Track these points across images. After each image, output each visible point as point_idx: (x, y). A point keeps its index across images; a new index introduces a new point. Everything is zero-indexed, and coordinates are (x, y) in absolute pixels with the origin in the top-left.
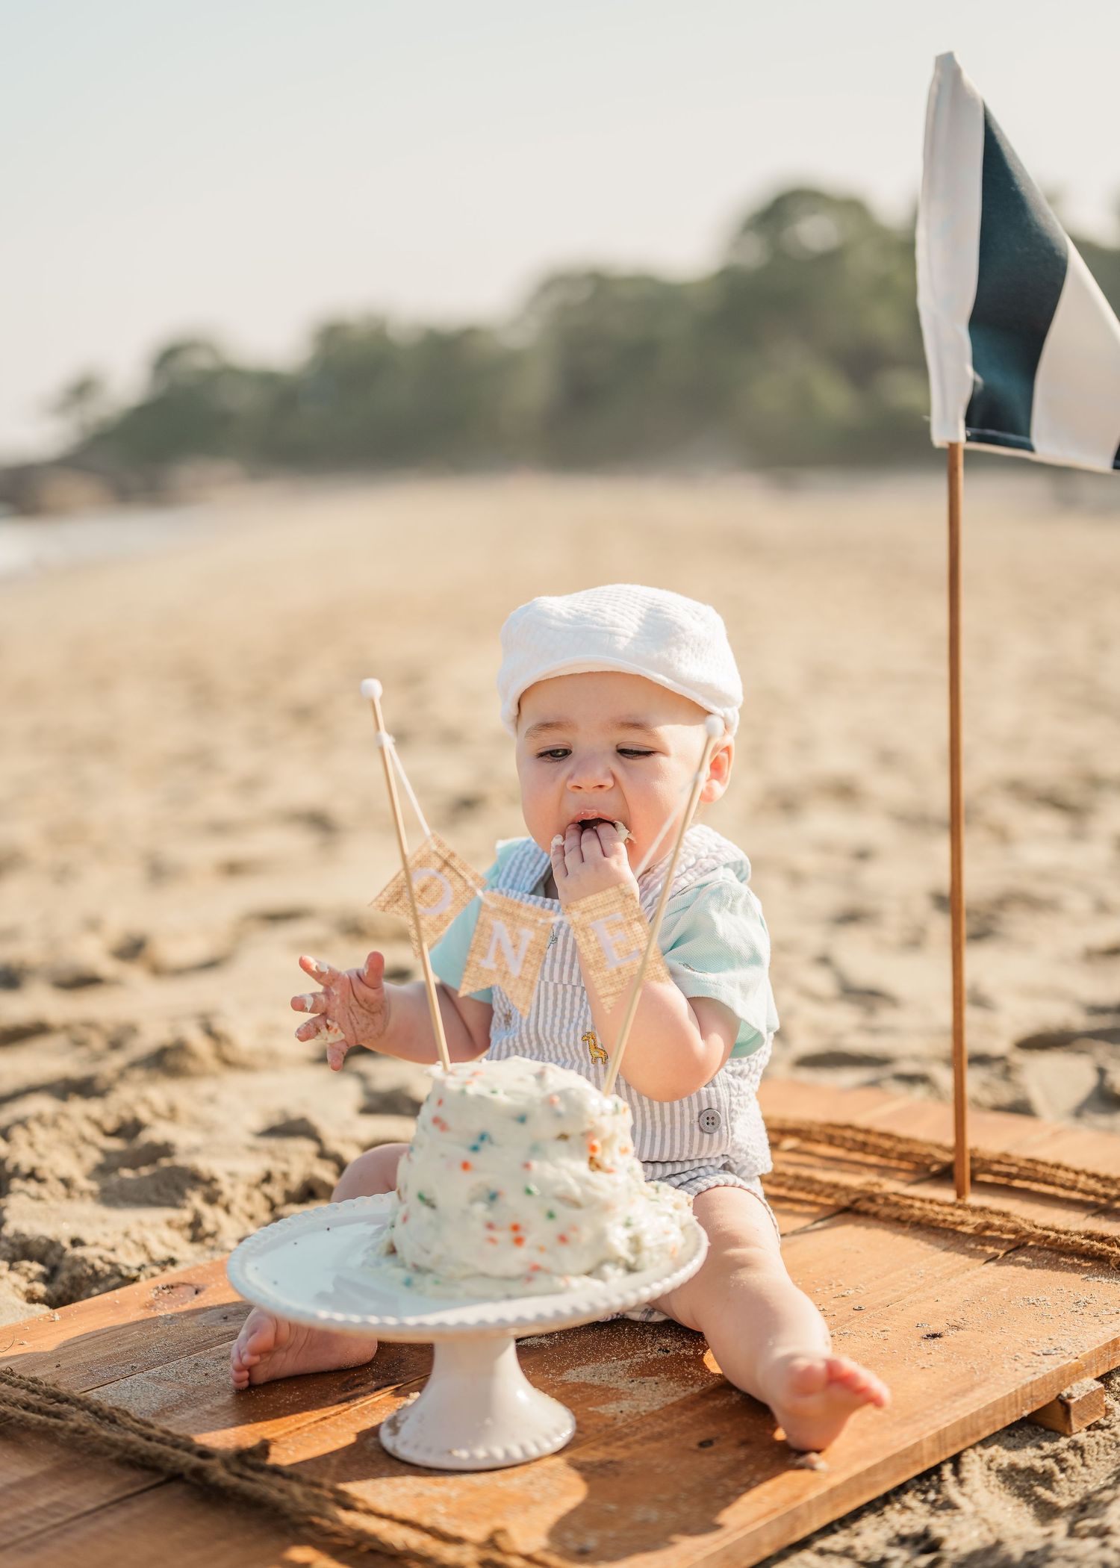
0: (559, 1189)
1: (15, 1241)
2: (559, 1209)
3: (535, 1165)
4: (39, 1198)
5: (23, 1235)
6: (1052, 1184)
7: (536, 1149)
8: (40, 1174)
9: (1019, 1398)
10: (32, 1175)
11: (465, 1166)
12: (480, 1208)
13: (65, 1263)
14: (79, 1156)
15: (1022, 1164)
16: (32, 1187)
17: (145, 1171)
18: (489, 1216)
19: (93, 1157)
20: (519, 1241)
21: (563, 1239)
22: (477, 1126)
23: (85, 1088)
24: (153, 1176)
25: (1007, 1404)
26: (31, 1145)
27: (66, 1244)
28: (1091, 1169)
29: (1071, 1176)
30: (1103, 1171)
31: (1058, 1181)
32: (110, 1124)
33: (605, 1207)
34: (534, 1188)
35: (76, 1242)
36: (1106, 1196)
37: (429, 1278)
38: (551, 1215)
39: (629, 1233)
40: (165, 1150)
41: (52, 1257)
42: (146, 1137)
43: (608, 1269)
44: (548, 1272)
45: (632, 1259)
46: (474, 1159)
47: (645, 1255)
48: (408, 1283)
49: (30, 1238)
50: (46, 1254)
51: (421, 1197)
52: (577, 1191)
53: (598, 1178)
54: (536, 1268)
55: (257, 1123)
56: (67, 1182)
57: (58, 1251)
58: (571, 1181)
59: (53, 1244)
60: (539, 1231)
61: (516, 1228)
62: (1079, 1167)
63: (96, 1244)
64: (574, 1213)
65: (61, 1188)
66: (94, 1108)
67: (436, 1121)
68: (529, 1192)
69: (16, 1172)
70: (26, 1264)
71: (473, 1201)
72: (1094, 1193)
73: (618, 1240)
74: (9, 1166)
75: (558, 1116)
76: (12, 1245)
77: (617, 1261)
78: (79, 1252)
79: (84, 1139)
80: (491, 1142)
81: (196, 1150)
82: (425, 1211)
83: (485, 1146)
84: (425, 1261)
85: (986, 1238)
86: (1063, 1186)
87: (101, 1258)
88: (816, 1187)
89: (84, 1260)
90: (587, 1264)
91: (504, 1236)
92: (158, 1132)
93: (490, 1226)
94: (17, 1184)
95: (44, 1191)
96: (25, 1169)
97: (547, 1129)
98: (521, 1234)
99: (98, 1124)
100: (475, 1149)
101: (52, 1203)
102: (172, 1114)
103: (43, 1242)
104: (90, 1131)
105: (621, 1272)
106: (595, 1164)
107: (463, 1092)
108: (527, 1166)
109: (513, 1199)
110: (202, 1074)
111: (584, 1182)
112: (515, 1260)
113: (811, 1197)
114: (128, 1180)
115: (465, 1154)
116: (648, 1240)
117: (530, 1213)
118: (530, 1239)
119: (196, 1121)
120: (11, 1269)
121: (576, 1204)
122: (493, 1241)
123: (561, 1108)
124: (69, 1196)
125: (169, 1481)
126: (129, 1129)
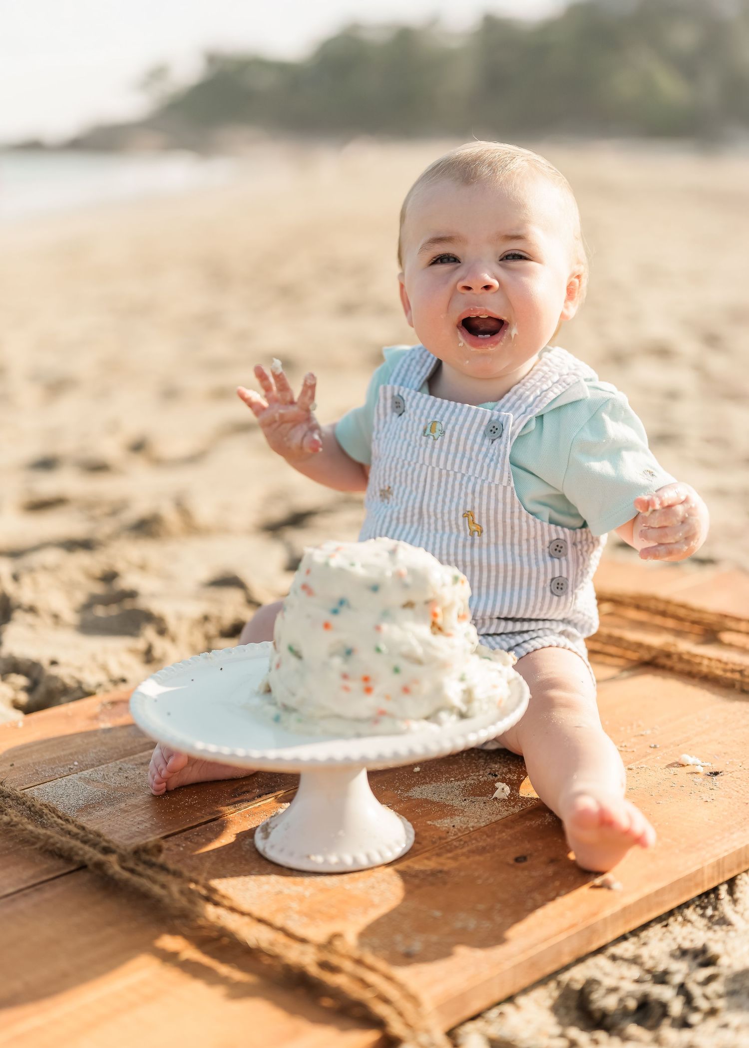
0: (404, 649)
1: (10, 660)
2: (404, 665)
3: (385, 627)
4: (33, 628)
7: (386, 614)
8: (38, 609)
10: (32, 609)
11: (327, 626)
12: (337, 662)
13: (43, 679)
14: (69, 597)
16: (29, 618)
17: (114, 610)
18: (345, 668)
19: (81, 598)
20: (368, 690)
21: (406, 690)
22: (337, 592)
23: (85, 545)
24: (118, 614)
26: (35, 587)
27: (45, 663)
32: (98, 572)
33: (443, 665)
34: (383, 647)
35: (54, 663)
37: (294, 716)
38: (396, 670)
39: (463, 686)
40: (132, 595)
41: (35, 675)
42: (119, 585)
43: (444, 715)
44: (392, 716)
45: (464, 708)
46: (334, 620)
47: (476, 705)
48: (277, 719)
49: (20, 658)
50: (30, 669)
51: (291, 649)
52: (419, 651)
53: (439, 641)
54: (382, 713)
55: (204, 576)
56: (56, 617)
57: (40, 669)
58: (415, 643)
59: (35, 664)
60: (386, 683)
61: (366, 679)
63: (67, 665)
64: (416, 669)
65: (49, 621)
66: (87, 559)
67: (305, 587)
68: (378, 650)
69: (19, 607)
70: (15, 677)
71: (332, 655)
73: (454, 693)
74: (14, 602)
75: (405, 586)
76: (6, 663)
77: (451, 709)
79: (74, 584)
80: (349, 606)
82: (293, 660)
83: (344, 610)
84: (292, 702)
88: (624, 645)
89: (57, 678)
90: (426, 710)
91: (356, 685)
92: (129, 580)
93: (345, 676)
95: (36, 622)
96: (26, 604)
97: (397, 598)
98: (371, 684)
99: (88, 571)
100: (335, 612)
101: (42, 631)
103: (28, 661)
104: (81, 577)
105: (454, 718)
106: (437, 628)
107: (327, 565)
108: (378, 628)
109: (365, 658)
110: (171, 537)
111: (425, 643)
112: (365, 705)
113: (619, 652)
114: (101, 616)
115: (326, 616)
116: (478, 693)
117: (379, 668)
118: (378, 689)
119: (161, 573)
121: (418, 662)
122: (346, 689)
123: (408, 580)
124: (56, 628)
125: (78, 870)
126: (109, 577)
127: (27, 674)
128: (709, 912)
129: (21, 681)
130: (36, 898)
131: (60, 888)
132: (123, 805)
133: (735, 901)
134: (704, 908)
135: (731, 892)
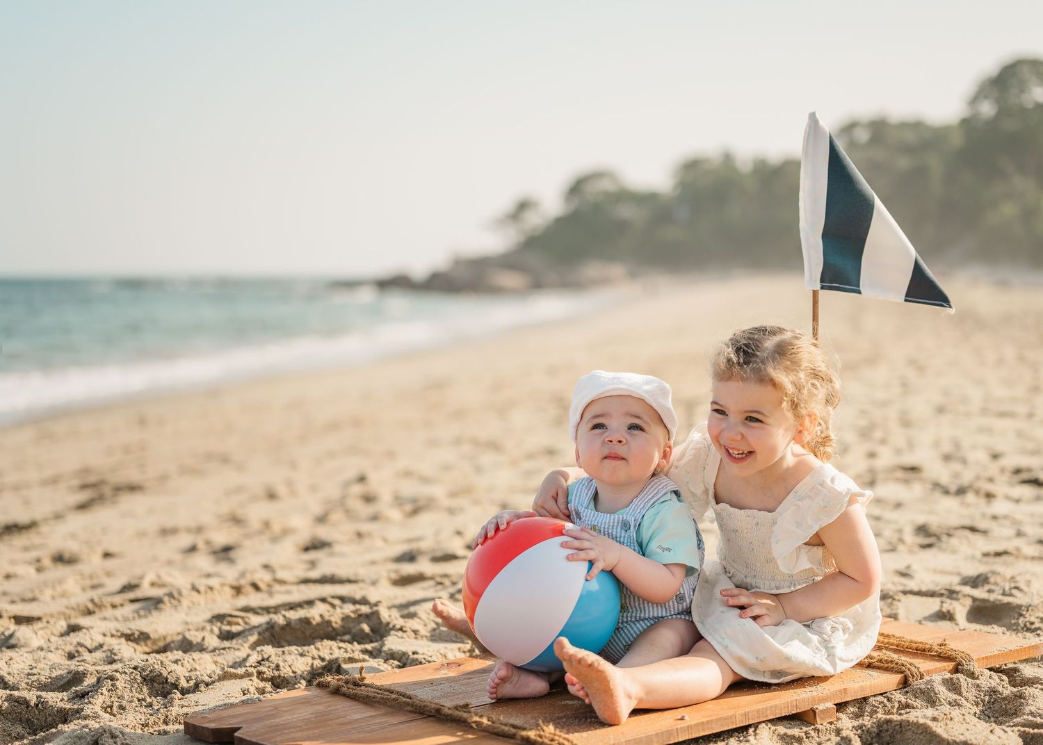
1: (389, 652)
4: (402, 638)
5: (392, 650)
8: (404, 629)
9: (790, 705)
10: (401, 629)
16: (400, 633)
19: (432, 626)
25: (783, 706)
27: (410, 653)
35: (414, 653)
41: (404, 660)
49: (395, 650)
50: (401, 658)
56: (416, 632)
57: (406, 656)
59: (404, 654)
63: (423, 654)
65: (413, 635)
69: (394, 628)
70: (392, 661)
76: (387, 654)
78: (415, 656)
87: (425, 659)
89: (417, 659)
94: (393, 632)
95: (404, 635)
96: (398, 627)
101: (408, 639)
103: (400, 652)
120: (385, 662)
124: (416, 638)
127: (399, 661)
128: (741, 739)
129: (396, 663)
132: (451, 698)
133: (756, 735)
134: (739, 737)
135: (755, 731)
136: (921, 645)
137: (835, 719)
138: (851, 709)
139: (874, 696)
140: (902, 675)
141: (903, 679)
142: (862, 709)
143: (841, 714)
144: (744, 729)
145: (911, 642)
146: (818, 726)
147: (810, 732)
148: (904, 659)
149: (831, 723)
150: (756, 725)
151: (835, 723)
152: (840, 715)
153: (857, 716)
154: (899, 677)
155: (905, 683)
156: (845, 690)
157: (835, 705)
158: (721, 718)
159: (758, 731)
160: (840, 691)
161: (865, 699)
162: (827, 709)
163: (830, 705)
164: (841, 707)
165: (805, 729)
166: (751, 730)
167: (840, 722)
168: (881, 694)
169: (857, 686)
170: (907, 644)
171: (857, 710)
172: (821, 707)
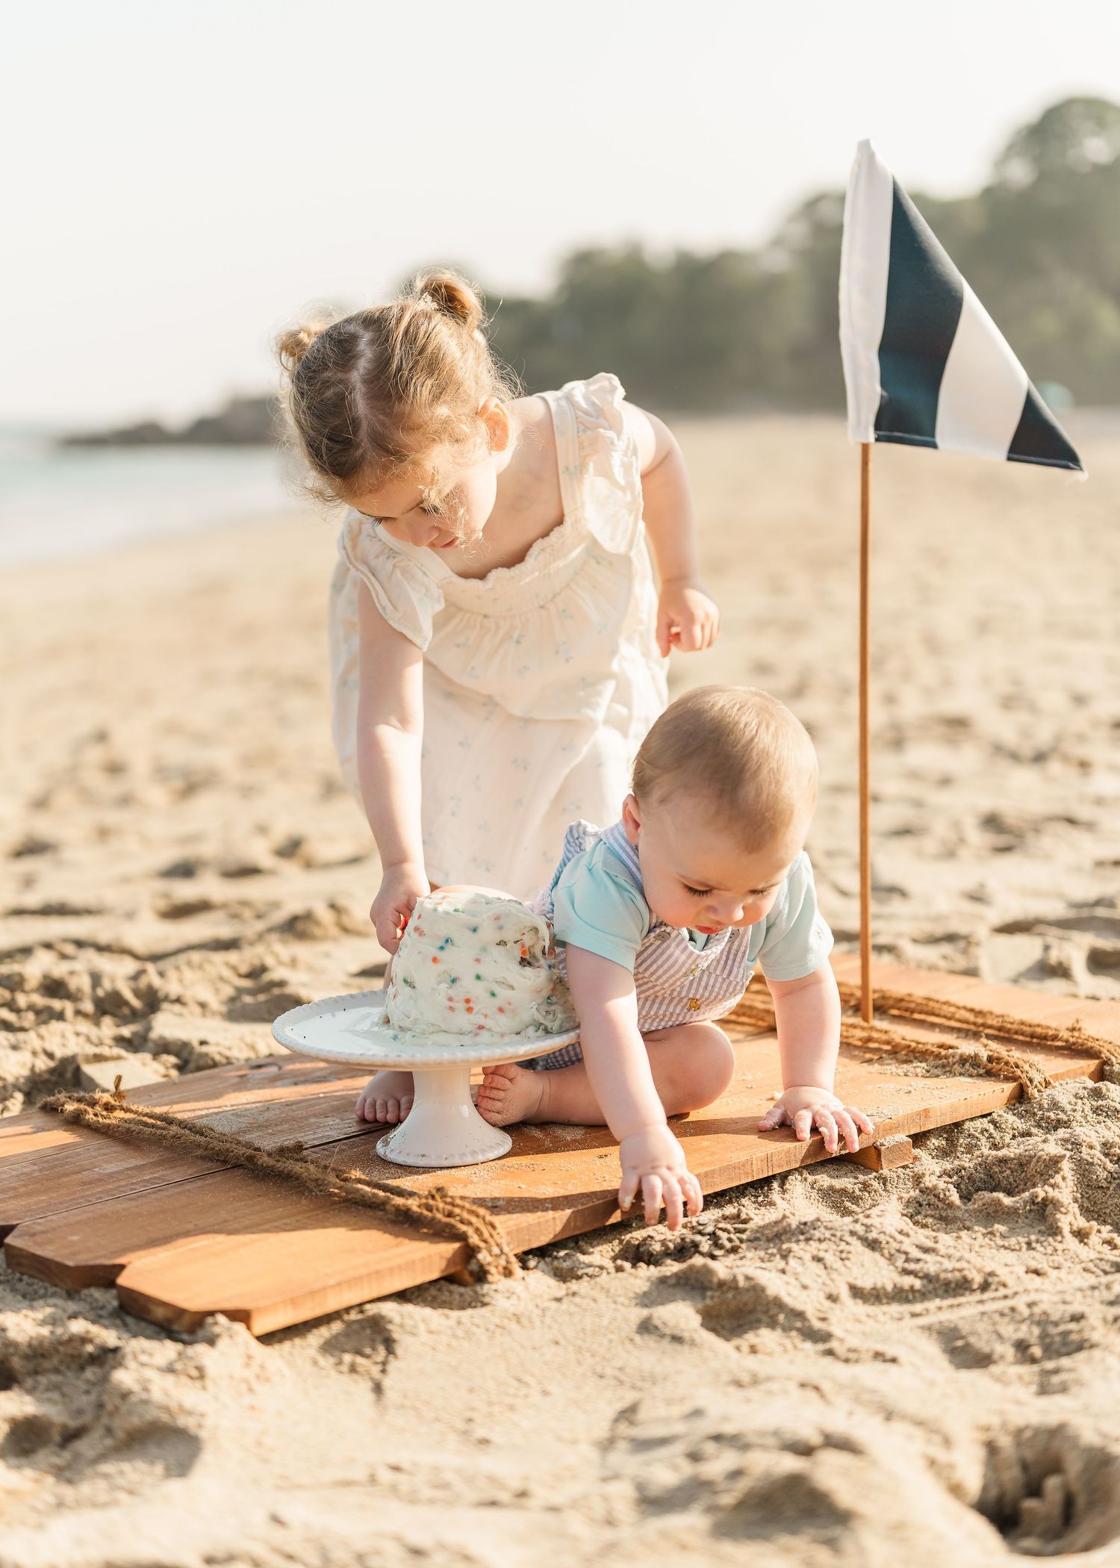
1: (160, 1041)
2: (497, 989)
3: (484, 960)
4: (181, 1015)
5: (165, 1038)
6: (938, 1015)
7: (484, 950)
8: (184, 1000)
10: (178, 1000)
11: (435, 960)
12: (444, 986)
13: (194, 1057)
14: (217, 991)
15: (919, 1001)
16: (177, 1008)
17: (262, 997)
18: (450, 993)
19: (228, 991)
20: (470, 1010)
21: (501, 1010)
22: (444, 933)
23: (229, 945)
24: (267, 1002)
26: (181, 981)
27: (195, 1044)
28: (970, 1005)
29: (952, 1009)
30: (977, 1007)
31: (942, 1013)
32: (244, 969)
34: (482, 975)
35: (203, 1043)
36: (975, 1024)
37: (409, 1034)
38: (491, 994)
40: (282, 984)
41: (185, 1054)
42: (267, 977)
44: (489, 1030)
46: (440, 955)
48: (395, 1038)
49: (169, 1039)
50: (180, 1050)
51: (405, 981)
52: (510, 978)
53: (526, 970)
54: (481, 1027)
55: (356, 968)
56: (203, 1005)
57: (189, 1049)
59: (185, 1045)
60: (484, 1004)
61: (468, 1001)
62: (961, 1003)
63: (217, 1044)
64: (508, 993)
65: (198, 1010)
66: (233, 957)
67: (416, 929)
68: (479, 978)
69: (166, 999)
70: (166, 1056)
71: (440, 983)
72: (967, 1022)
74: (161, 994)
75: (500, 928)
76: (157, 1045)
78: (204, 1049)
79: (222, 979)
80: (453, 944)
81: (304, 985)
82: (407, 989)
83: (448, 946)
84: (407, 1024)
85: (868, 1048)
86: (945, 1017)
87: (220, 1053)
88: (754, 1012)
89: (206, 1055)
90: (516, 1027)
91: (460, 1006)
92: (277, 974)
93: (451, 999)
94: (165, 1006)
95: (185, 1011)
96: (173, 996)
97: (492, 937)
98: (471, 1005)
99: (234, 968)
100: (442, 948)
101: (191, 1019)
102: (293, 963)
103: (178, 1042)
104: (227, 973)
106: (524, 962)
107: (435, 910)
108: (478, 961)
109: (467, 982)
110: (324, 938)
112: (467, 1021)
113: (752, 1021)
114: (249, 1004)
115: (435, 952)
117: (479, 992)
118: (478, 1009)
119: (310, 968)
120: (153, 1059)
121: (510, 988)
122: (452, 1009)
124: (204, 1015)
125: (234, 1167)
126: (257, 972)
127: (177, 1055)
128: (760, 1199)
129: (172, 1060)
130: (199, 1183)
131: (218, 1178)
132: (270, 1131)
133: (784, 1191)
134: (757, 1197)
135: (782, 1185)
136: (1039, 1030)
137: (911, 1161)
138: (934, 1142)
139: (972, 1119)
140: (1015, 1084)
141: (1017, 1090)
142: (952, 1141)
143: (919, 1150)
144: (766, 1182)
145: (1022, 1023)
146: (885, 1172)
147: (872, 1182)
148: (1015, 1055)
149: (903, 1167)
150: (784, 1177)
151: (911, 1166)
152: (917, 1152)
153: (945, 1153)
154: (1009, 1087)
155: (1021, 1096)
156: (926, 1111)
157: (909, 1136)
158: (728, 1168)
159: (787, 1186)
160: (918, 1114)
161: (958, 1125)
162: (899, 1146)
163: (902, 1137)
164: (919, 1139)
165: (861, 1178)
166: (775, 1185)
167: (917, 1163)
168: (983, 1116)
169: (945, 1104)
170: (1015, 1027)
171: (944, 1142)
172: (888, 1141)
